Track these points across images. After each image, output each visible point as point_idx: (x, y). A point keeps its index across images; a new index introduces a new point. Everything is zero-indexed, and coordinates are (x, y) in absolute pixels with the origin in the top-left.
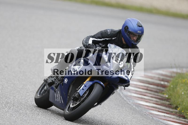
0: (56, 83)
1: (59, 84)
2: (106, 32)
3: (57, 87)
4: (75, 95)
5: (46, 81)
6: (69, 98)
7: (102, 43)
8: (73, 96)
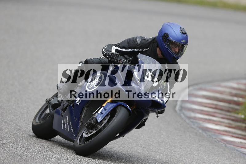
0: (64, 105)
1: (67, 106)
2: (135, 40)
3: (64, 110)
4: (90, 120)
5: (49, 102)
6: (81, 125)
7: (129, 55)
8: (87, 122)
